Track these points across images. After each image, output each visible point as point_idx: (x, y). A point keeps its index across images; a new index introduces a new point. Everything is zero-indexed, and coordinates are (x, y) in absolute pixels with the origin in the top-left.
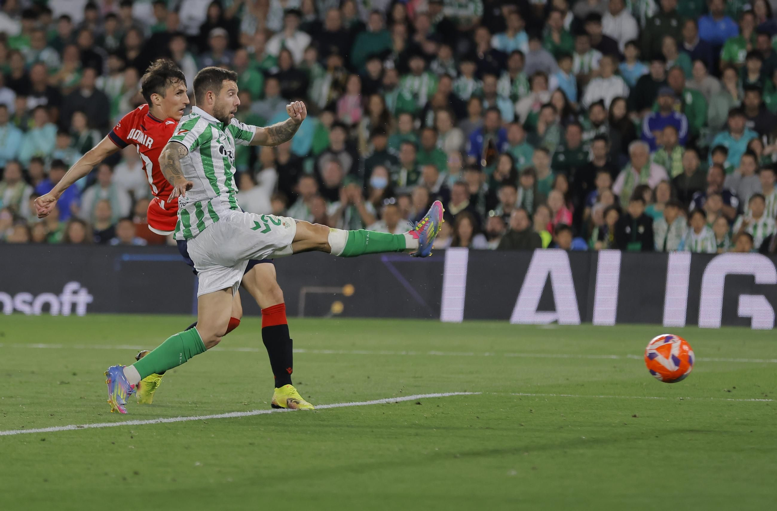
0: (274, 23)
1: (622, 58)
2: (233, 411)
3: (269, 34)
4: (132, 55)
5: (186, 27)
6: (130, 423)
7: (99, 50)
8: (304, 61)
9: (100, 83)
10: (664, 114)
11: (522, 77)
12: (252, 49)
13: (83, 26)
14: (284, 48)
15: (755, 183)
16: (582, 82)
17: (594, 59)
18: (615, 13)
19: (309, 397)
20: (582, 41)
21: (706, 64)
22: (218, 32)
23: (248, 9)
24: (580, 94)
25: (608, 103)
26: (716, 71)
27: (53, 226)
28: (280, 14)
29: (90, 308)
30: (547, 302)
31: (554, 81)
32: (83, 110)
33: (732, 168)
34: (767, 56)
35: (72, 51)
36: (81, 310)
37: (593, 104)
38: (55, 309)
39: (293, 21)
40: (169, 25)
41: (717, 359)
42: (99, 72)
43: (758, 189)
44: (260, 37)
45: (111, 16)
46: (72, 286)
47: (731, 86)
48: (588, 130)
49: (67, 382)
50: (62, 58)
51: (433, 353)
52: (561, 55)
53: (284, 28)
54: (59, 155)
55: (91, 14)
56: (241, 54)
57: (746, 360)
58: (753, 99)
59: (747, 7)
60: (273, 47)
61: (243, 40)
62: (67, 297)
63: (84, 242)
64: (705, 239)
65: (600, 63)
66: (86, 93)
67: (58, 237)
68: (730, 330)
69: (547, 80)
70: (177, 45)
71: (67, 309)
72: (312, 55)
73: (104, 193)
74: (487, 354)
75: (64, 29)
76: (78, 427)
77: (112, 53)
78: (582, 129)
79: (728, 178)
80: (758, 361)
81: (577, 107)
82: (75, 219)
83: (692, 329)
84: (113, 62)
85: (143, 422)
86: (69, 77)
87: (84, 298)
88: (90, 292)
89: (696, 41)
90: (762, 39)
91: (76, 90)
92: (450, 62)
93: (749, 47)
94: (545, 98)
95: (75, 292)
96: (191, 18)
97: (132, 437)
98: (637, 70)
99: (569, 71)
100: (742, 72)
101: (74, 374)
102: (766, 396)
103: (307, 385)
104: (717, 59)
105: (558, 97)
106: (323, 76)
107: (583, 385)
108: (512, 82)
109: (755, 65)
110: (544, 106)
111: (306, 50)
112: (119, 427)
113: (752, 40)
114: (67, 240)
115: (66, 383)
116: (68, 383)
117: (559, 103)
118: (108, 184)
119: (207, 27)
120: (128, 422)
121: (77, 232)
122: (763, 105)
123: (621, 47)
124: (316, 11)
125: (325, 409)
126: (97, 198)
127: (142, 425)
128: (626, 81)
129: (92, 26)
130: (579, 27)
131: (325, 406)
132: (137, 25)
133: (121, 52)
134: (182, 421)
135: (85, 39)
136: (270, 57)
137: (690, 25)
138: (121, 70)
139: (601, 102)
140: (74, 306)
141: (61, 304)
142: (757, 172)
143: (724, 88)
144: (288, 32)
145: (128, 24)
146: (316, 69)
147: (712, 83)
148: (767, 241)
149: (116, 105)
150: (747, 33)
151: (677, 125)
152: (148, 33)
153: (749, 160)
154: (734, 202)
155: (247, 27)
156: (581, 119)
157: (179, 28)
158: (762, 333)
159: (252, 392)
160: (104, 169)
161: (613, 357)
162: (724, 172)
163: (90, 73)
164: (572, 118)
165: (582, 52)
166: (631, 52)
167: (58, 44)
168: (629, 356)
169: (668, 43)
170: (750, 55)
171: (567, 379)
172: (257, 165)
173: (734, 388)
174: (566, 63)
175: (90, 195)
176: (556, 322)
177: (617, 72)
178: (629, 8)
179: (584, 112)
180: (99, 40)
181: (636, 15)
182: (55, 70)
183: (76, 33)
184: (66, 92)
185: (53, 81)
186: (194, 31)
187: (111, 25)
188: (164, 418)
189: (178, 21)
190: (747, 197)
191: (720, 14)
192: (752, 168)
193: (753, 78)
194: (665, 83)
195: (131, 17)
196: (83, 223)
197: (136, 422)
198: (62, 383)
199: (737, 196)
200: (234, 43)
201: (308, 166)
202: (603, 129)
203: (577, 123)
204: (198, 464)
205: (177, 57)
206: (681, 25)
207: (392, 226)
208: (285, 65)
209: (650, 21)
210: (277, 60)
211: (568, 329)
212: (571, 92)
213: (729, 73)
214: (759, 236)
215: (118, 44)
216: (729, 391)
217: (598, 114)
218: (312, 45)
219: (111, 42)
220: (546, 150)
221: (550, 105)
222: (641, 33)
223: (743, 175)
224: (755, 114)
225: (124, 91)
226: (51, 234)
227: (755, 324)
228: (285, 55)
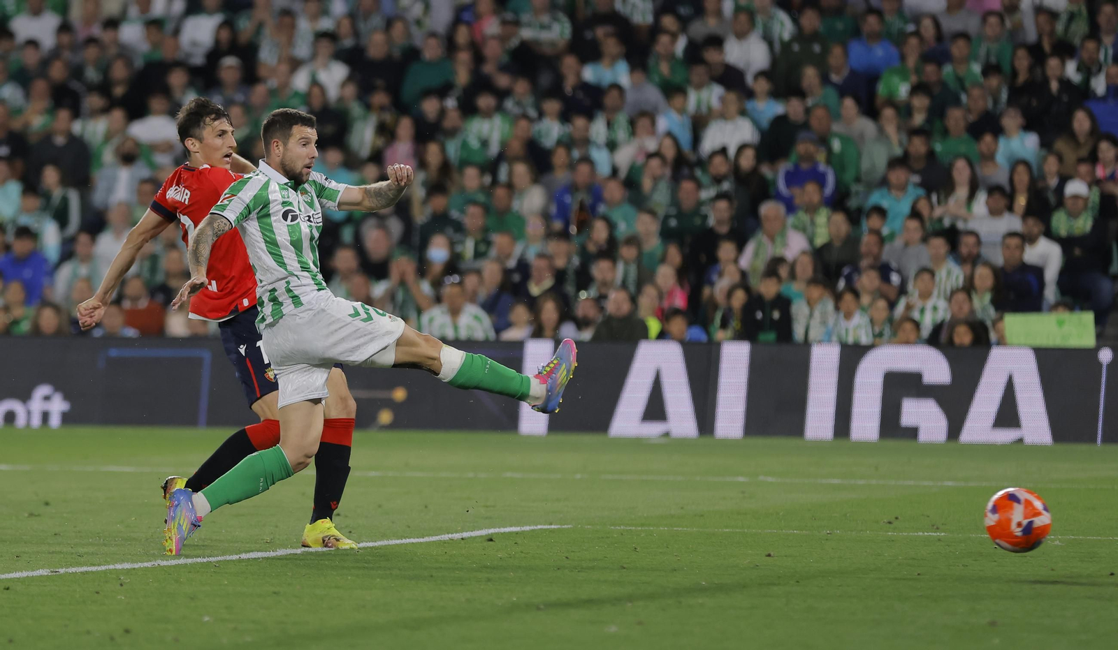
0: (302, 49)
1: (750, 94)
2: (252, 551)
3: (295, 64)
4: (119, 91)
5: (189, 55)
6: (119, 566)
7: (75, 85)
8: (341, 99)
9: (77, 127)
10: (805, 166)
11: (622, 119)
12: (273, 83)
13: (55, 54)
14: (315, 82)
15: (922, 254)
16: (698, 125)
17: (713, 95)
18: (741, 35)
19: (350, 532)
20: (699, 72)
21: (858, 101)
22: (230, 62)
23: (267, 31)
24: (696, 140)
25: (732, 152)
26: (870, 109)
27: (18, 312)
28: (309, 38)
29: (67, 418)
30: (655, 409)
31: (663, 124)
32: (55, 162)
33: (892, 236)
34: (937, 90)
35: (40, 86)
36: (55, 421)
37: (714, 154)
38: (21, 420)
39: (326, 47)
40: (166, 53)
41: (874, 482)
42: (76, 113)
43: (926, 261)
44: (284, 68)
45: (91, 41)
46: (43, 390)
47: (891, 129)
48: (707, 187)
49: (36, 514)
50: (28, 95)
51: (509, 474)
52: (672, 90)
53: (314, 56)
54: (24, 220)
55: (66, 39)
56: (260, 91)
57: (912, 483)
58: (919, 146)
59: (911, 28)
60: (301, 81)
61: (262, 72)
62: (37, 405)
63: (59, 333)
64: (858, 327)
65: (722, 100)
66: (60, 140)
67: (25, 327)
68: (891, 444)
69: (653, 123)
70: (177, 79)
71: (36, 421)
72: (351, 90)
73: (83, 270)
74: (578, 476)
75: (31, 58)
76: (52, 572)
77: (92, 88)
78: (699, 186)
79: (887, 248)
80: (926, 483)
81: (692, 157)
82: (46, 303)
83: (841, 442)
84: (93, 101)
85: (136, 566)
86: (37, 121)
87: (58, 406)
88: (67, 397)
89: (845, 72)
90: (930, 69)
91: (47, 137)
92: (529, 100)
93: (914, 79)
94: (651, 145)
95: (47, 398)
96: (194, 44)
97: (121, 585)
98: (769, 109)
99: (682, 111)
100: (905, 111)
101: (47, 504)
102: (938, 528)
103: (346, 516)
104: (872, 94)
105: (668, 143)
106: (365, 118)
107: (702, 516)
108: (610, 125)
109: (921, 102)
110: (650, 156)
111: (343, 85)
112: (105, 572)
113: (918, 71)
114: (36, 330)
115: (36, 516)
116: (39, 515)
117: (670, 152)
118: (88, 258)
119: (215, 55)
120: (116, 565)
121: (49, 320)
122: (931, 154)
123: (749, 79)
124: (356, 33)
125: (370, 548)
126: (75, 275)
127: (134, 569)
128: (755, 123)
129: (67, 55)
130: (694, 54)
131: (371, 544)
132: (125, 53)
133: (104, 88)
134: (186, 564)
135: (57, 71)
136: (296, 94)
137: (837, 51)
138: (105, 111)
139: (723, 151)
140: (45, 416)
141: (29, 413)
142: (925, 240)
143: (881, 131)
144: (320, 60)
145: (113, 51)
146: (356, 109)
147: (866, 126)
148: (937, 329)
149: (98, 156)
150: (912, 61)
151: (820, 180)
152: (139, 63)
153: (914, 224)
154: (895, 278)
155: (267, 55)
156: (698, 173)
157: (179, 56)
158: (932, 448)
159: (277, 527)
160: (84, 238)
161: (741, 479)
162: (882, 240)
163: (64, 114)
164: (686, 171)
165: (699, 87)
166: (762, 86)
167: (22, 78)
168: (761, 478)
169: (810, 75)
170: (916, 89)
171: (682, 508)
173: (897, 518)
174: (678, 100)
175: (66, 272)
176: (667, 434)
177: (743, 113)
178: (759, 30)
179: (702, 163)
180: (77, 72)
181: (768, 38)
182: (18, 111)
183: (46, 63)
184: (33, 140)
185: (16, 125)
186: (198, 60)
187: (91, 52)
188: (162, 560)
189: (177, 47)
190: (912, 273)
191: (876, 37)
192: (917, 235)
193: (919, 119)
194: (806, 126)
195: (116, 43)
196: (56, 308)
197: (127, 566)
198: (31, 515)
199: (899, 272)
200: (250, 76)
201: (347, 234)
202: (726, 186)
203: (693, 178)
204: (206, 619)
205: (177, 94)
206: (826, 51)
207: (455, 312)
208: (317, 103)
209: (786, 46)
210: (306, 98)
211: (682, 444)
212: (685, 137)
213: (888, 113)
214: (928, 322)
215: (101, 77)
216: (890, 523)
217: (719, 166)
218: (350, 79)
219: (92, 74)
220: (652, 213)
221: (657, 154)
222: (774, 61)
223: (907, 245)
224: (920, 165)
225: (108, 137)
226: (16, 322)
227: (923, 437)
228: (316, 91)
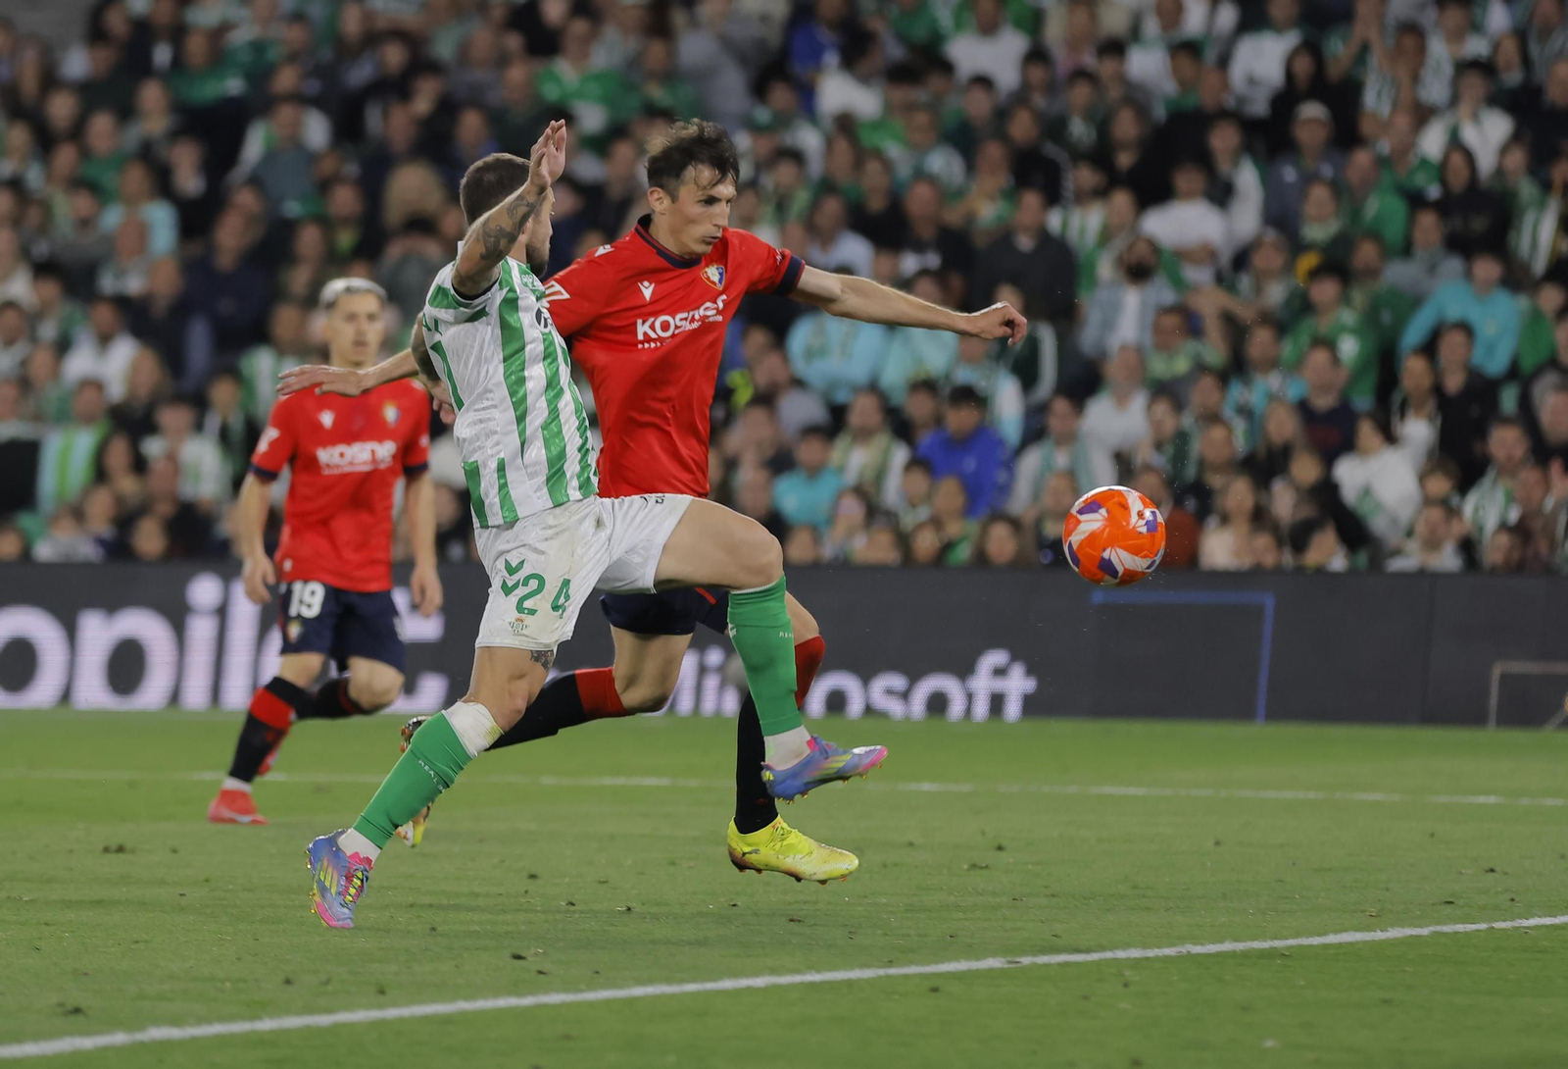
0: (1435, 89)
2: (1346, 931)
3: (1423, 115)
4: (1125, 160)
5: (1241, 100)
6: (1121, 954)
7: (1051, 150)
8: (1500, 172)
9: (1054, 220)
12: (1385, 146)
13: (1021, 97)
14: (1455, 142)
19: (1512, 900)
22: (1312, 111)
23: (1375, 60)
27: (953, 529)
28: (1448, 70)
29: (1032, 706)
32: (1016, 280)
35: (993, 152)
36: (1013, 709)
38: (956, 708)
39: (1475, 85)
40: (1206, 96)
42: (1053, 196)
44: (1403, 122)
45: (1081, 74)
46: (995, 658)
49: (984, 865)
50: (971, 166)
53: (1454, 100)
54: (964, 375)
55: (1037, 73)
56: (1362, 158)
60: (1432, 142)
61: (1366, 127)
62: (982, 683)
63: (1018, 564)
66: (1025, 243)
67: (963, 553)
70: (1223, 139)
71: (981, 709)
72: (1517, 159)
73: (1061, 459)
75: (978, 106)
76: (1010, 962)
77: (1077, 156)
82: (999, 516)
84: (1084, 176)
85: (1151, 953)
86: (988, 211)
87: (1018, 684)
88: (1030, 671)
91: (1004, 237)
95: (1000, 672)
96: (1252, 81)
97: (1126, 985)
101: (1000, 848)
103: (1506, 873)
106: (1541, 205)
111: (1504, 150)
112: (1098, 963)
114: (981, 559)
115: (982, 868)
116: (987, 868)
118: (1069, 438)
119: (1286, 100)
120: (1116, 951)
121: (1001, 543)
124: (1526, 61)
125: (1547, 926)
126: (1047, 466)
127: (1147, 959)
129: (1039, 101)
131: (1548, 921)
132: (1136, 97)
133: (1100, 155)
134: (1234, 952)
135: (1022, 127)
136: (1424, 162)
138: (1102, 193)
140: (997, 702)
141: (970, 697)
144: (1464, 108)
145: (1114, 93)
146: (1527, 189)
149: (1091, 267)
152: (1160, 113)
155: (1376, 99)
159: (1387, 889)
160: (1061, 406)
163: (1031, 199)
167: (964, 139)
172: (1396, 399)
175: (1031, 462)
180: (1054, 128)
182: (959, 194)
183: (1002, 114)
184: (980, 242)
185: (953, 216)
186: (1259, 107)
187: (1081, 93)
188: (1194, 944)
189: (1225, 85)
195: (1123, 80)
196: (1015, 524)
197: (1135, 953)
198: (974, 866)
200: (1346, 133)
201: (1509, 400)
204: (1269, 1043)
205: (1223, 166)
208: (1458, 179)
210: (1441, 170)
215: (1094, 135)
218: (1516, 137)
219: (1079, 130)
225: (1106, 236)
226: (948, 547)
228: (1457, 159)
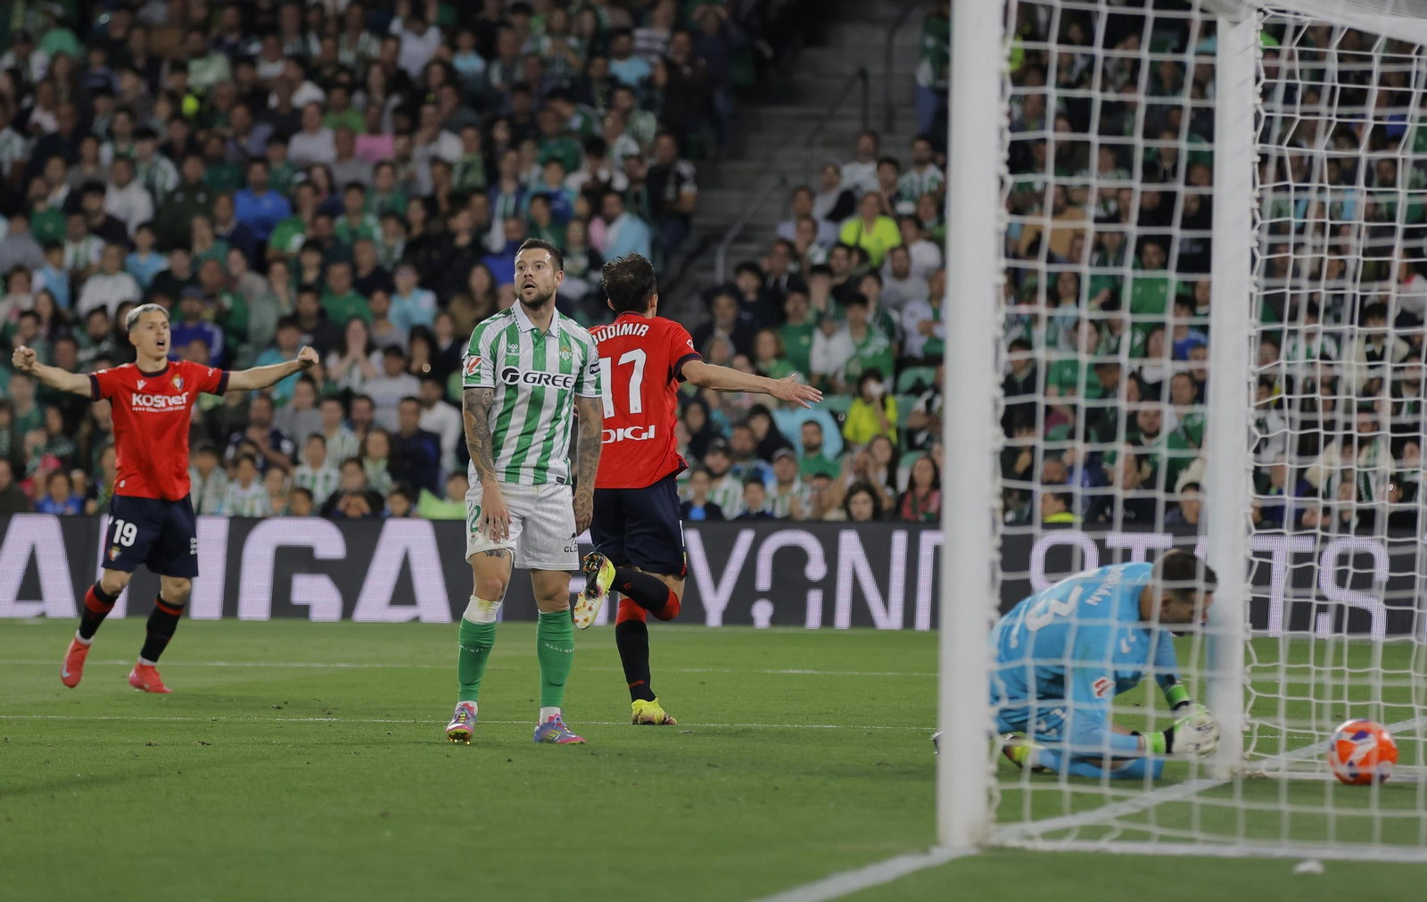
1: (132, 247)
10: (191, 324)
15: (313, 420)
16: (77, 280)
17: (92, 249)
18: (122, 185)
20: (77, 222)
21: (246, 254)
24: (74, 297)
25: (112, 309)
26: (260, 264)
30: (31, 588)
31: (39, 280)
33: (284, 400)
34: (328, 245)
37: (93, 312)
41: (263, 664)
43: (317, 427)
47: (281, 287)
48: (87, 348)
52: (51, 245)
57: (302, 665)
58: (309, 304)
59: (300, 177)
64: (255, 497)
65: (103, 253)
68: (281, 623)
69: (29, 280)
78: (77, 346)
79: (278, 412)
80: (317, 665)
81: (69, 315)
83: (230, 622)
89: (232, 224)
90: (322, 221)
94: (26, 303)
98: (152, 264)
99: (59, 266)
100: (296, 268)
102: (329, 714)
105: (44, 299)
107: (79, 703)
109: (312, 259)
110: (24, 314)
117: (46, 310)
122: (322, 313)
123: (131, 229)
128: (138, 279)
130: (73, 205)
137: (223, 202)
139: (102, 309)
142: (317, 404)
143: (270, 285)
147: (253, 281)
151: (207, 340)
153: (305, 387)
154: (287, 446)
156: (76, 332)
158: (325, 627)
161: (121, 662)
162: (273, 405)
164: (63, 331)
165: (76, 239)
166: (145, 239)
169: (200, 227)
171: (58, 694)
173: (286, 703)
174: (55, 256)
176: (43, 615)
177: (123, 268)
178: (141, 179)
179: (81, 322)
181: (150, 187)
190: (303, 440)
191: (263, 187)
192: (309, 399)
193: (310, 276)
194: (194, 280)
199: (291, 439)
202: (106, 346)
203: (70, 338)
206: (211, 202)
209: (169, 196)
211: (59, 625)
212: (62, 293)
213: (278, 268)
214: (321, 495)
216: (279, 708)
217: (99, 325)
221: (32, 313)
222: (158, 211)
223: (297, 410)
224: (311, 324)
227: (316, 615)
